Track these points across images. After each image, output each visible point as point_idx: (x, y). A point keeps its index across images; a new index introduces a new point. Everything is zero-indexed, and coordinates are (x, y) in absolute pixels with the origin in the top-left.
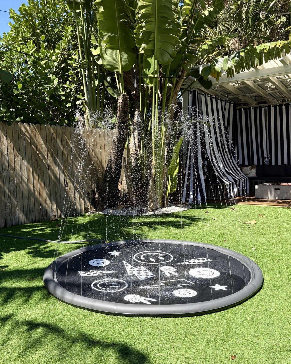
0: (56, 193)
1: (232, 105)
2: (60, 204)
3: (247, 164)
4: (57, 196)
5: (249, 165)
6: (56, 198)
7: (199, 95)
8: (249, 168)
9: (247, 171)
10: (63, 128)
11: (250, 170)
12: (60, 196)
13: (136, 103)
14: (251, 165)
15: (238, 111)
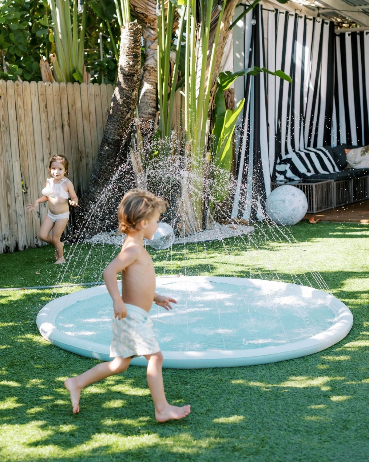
0: (9, 206)
1: (327, 27)
2: (16, 226)
3: (354, 142)
4: (10, 212)
5: (360, 145)
6: (9, 215)
7: (263, 11)
8: (360, 150)
9: (355, 158)
10: (18, 85)
11: (362, 155)
12: (16, 211)
13: (148, 33)
14: (363, 144)
15: (338, 39)
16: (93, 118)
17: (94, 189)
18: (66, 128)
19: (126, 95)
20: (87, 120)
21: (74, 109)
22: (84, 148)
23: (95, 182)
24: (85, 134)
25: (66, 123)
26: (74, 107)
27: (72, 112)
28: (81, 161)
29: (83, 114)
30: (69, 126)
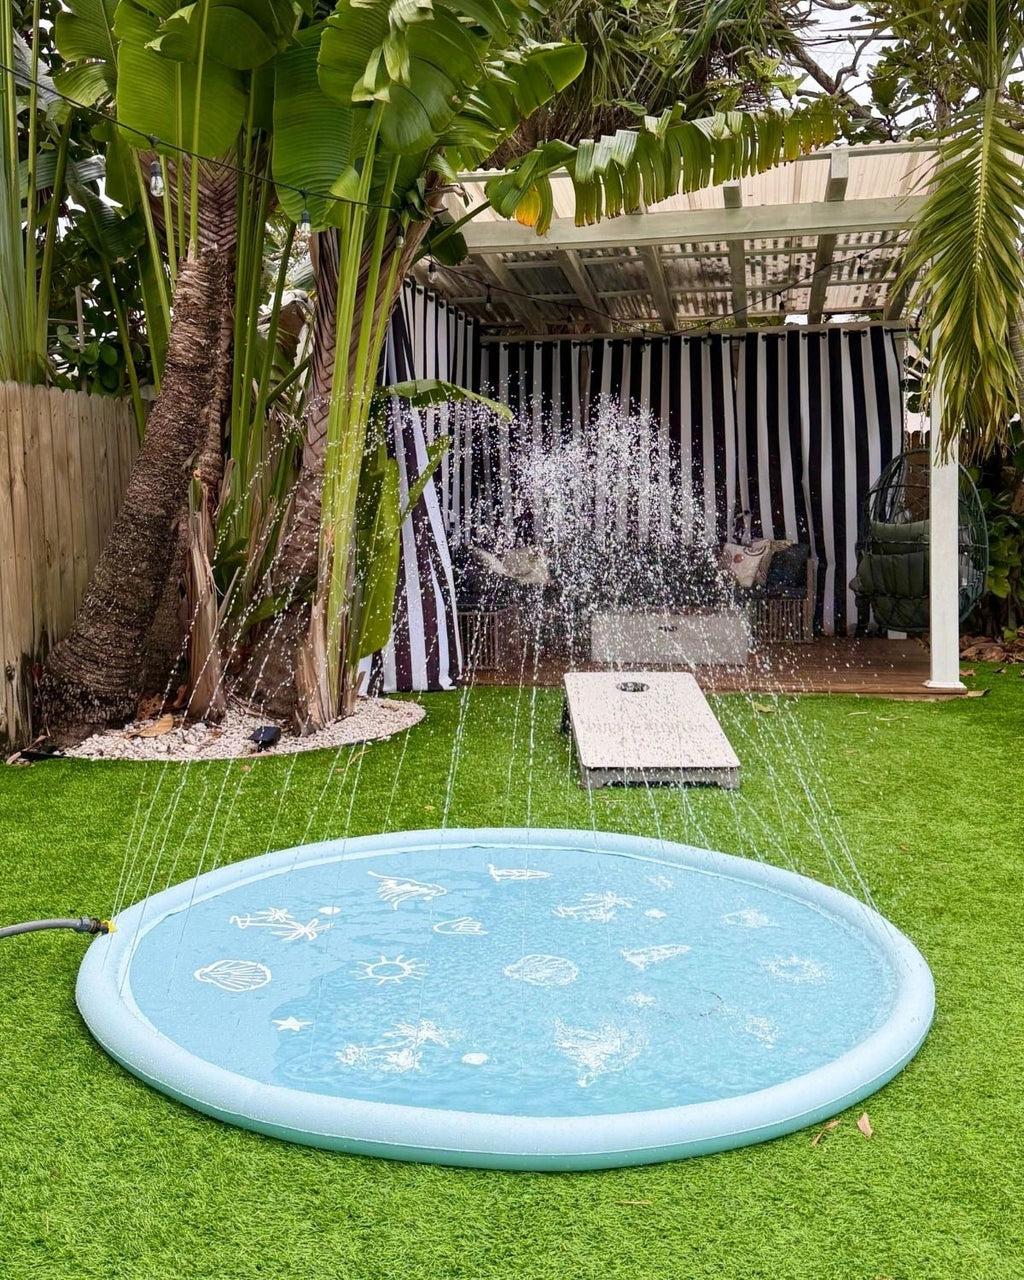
1: (470, 330)
15: (484, 353)
16: (74, 468)
17: (92, 631)
18: (19, 487)
19: (187, 415)
20: (63, 473)
21: (36, 446)
22: (56, 536)
23: (97, 613)
24: (60, 504)
25: (18, 477)
26: (35, 439)
27: (32, 453)
28: (50, 566)
29: (56, 458)
30: (25, 484)
